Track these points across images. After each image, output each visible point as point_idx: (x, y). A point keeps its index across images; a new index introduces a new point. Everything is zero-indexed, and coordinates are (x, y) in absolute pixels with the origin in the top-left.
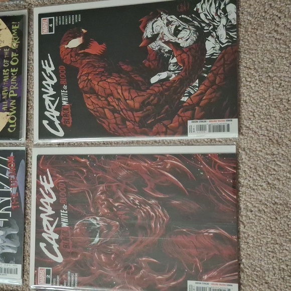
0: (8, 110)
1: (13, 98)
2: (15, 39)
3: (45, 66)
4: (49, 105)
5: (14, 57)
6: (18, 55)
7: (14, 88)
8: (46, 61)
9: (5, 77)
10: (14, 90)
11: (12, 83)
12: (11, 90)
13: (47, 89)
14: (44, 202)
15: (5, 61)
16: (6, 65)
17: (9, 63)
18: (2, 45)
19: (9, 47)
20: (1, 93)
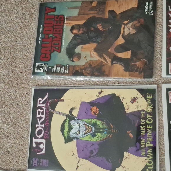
0: (146, 155)
1: (149, 147)
2: (150, 105)
5: (149, 118)
6: (152, 116)
7: (150, 140)
9: (142, 131)
10: (150, 142)
11: (148, 136)
12: (148, 141)
15: (141, 120)
16: (143, 123)
17: (145, 122)
18: (139, 109)
19: (145, 111)
20: (140, 143)
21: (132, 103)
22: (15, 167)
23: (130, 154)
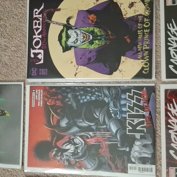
0: (143, 58)
1: (146, 50)
2: (147, 9)
3: (170, 27)
4: (173, 55)
5: (146, 21)
6: (149, 20)
7: (147, 43)
8: (170, 24)
10: (147, 45)
11: (145, 40)
12: (145, 44)
13: (171, 43)
14: (172, 122)
15: (139, 24)
16: (140, 27)
17: (143, 26)
18: (137, 13)
19: (143, 15)
20: (137, 47)
21: (130, 8)
22: (14, 78)
23: (127, 58)
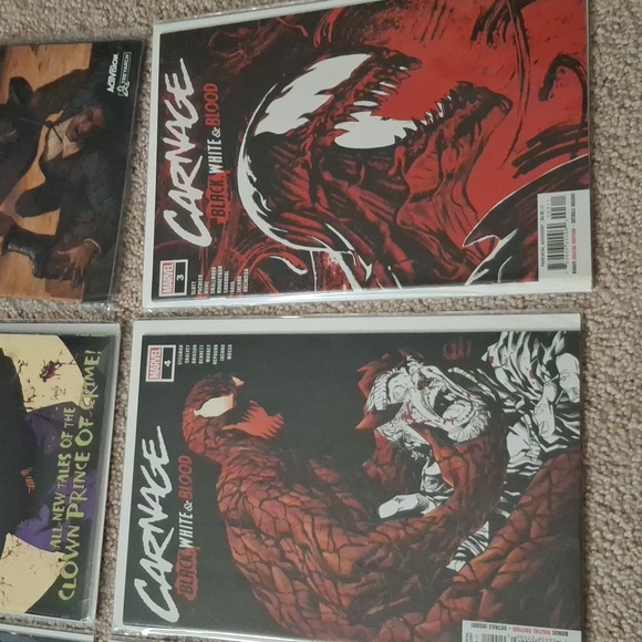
0: (62, 548)
2: (90, 388)
3: (149, 452)
4: (150, 544)
5: (84, 427)
6: (92, 424)
7: (79, 498)
8: (151, 442)
9: (61, 471)
10: (79, 503)
11: (75, 486)
12: (73, 501)
13: (149, 506)
15: (63, 435)
16: (66, 443)
17: (73, 440)
18: (62, 399)
19: (75, 405)
20: (51, 508)
21: (45, 381)
23: (20, 541)
